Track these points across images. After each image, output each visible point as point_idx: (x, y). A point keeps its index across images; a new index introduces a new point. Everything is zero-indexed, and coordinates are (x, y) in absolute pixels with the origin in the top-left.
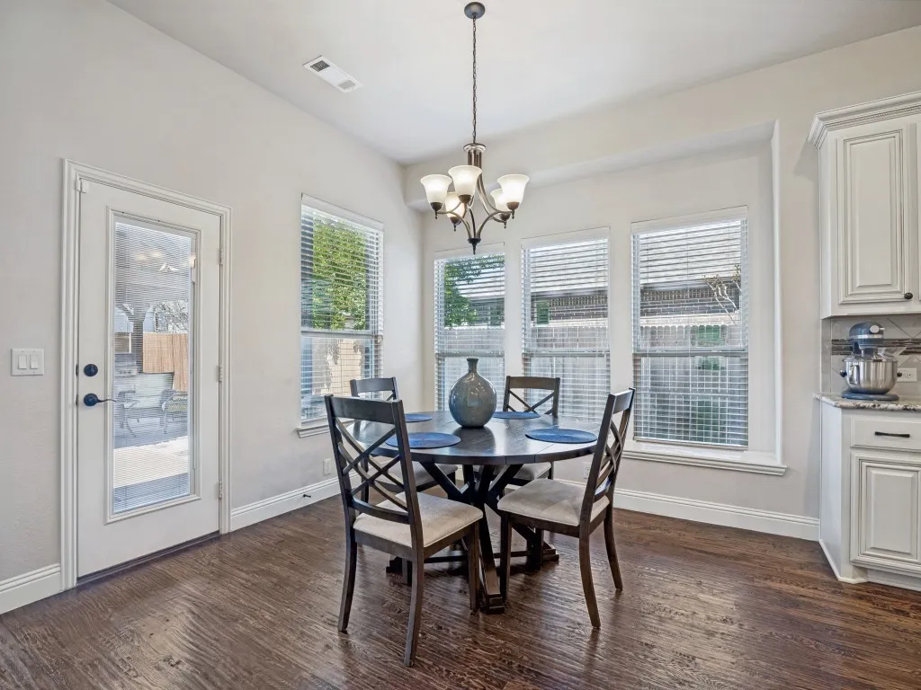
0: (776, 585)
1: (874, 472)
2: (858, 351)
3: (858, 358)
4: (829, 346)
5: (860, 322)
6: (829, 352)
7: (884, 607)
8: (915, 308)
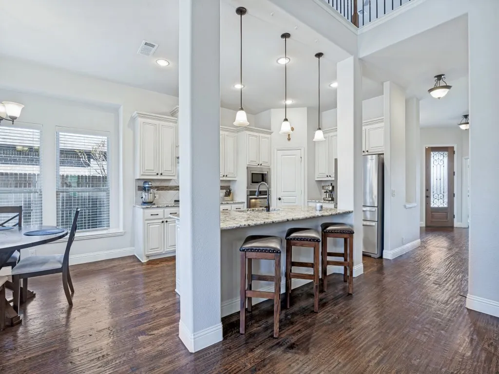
0: (126, 270)
1: (151, 226)
2: (145, 190)
3: (146, 192)
4: (137, 188)
5: (146, 181)
6: (137, 190)
7: (153, 264)
8: (159, 177)
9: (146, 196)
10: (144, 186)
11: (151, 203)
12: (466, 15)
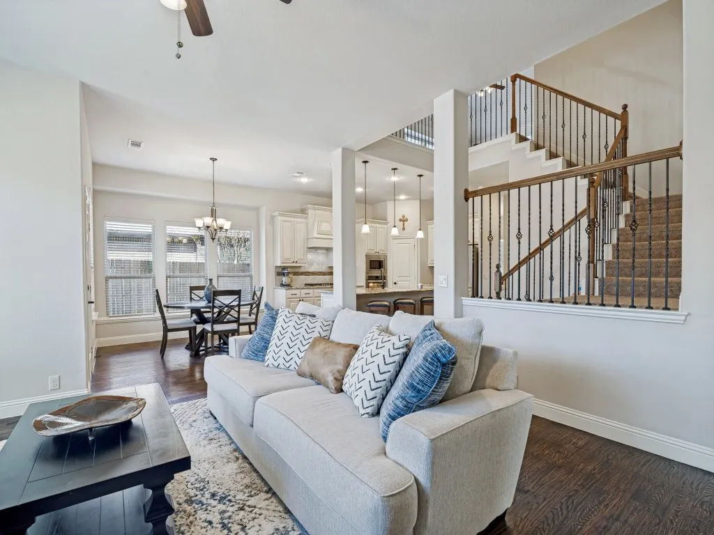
1: (291, 304)
2: (284, 275)
4: (276, 274)
8: (294, 265)
9: (285, 280)
10: (281, 272)
11: (288, 285)
12: (508, 162)
